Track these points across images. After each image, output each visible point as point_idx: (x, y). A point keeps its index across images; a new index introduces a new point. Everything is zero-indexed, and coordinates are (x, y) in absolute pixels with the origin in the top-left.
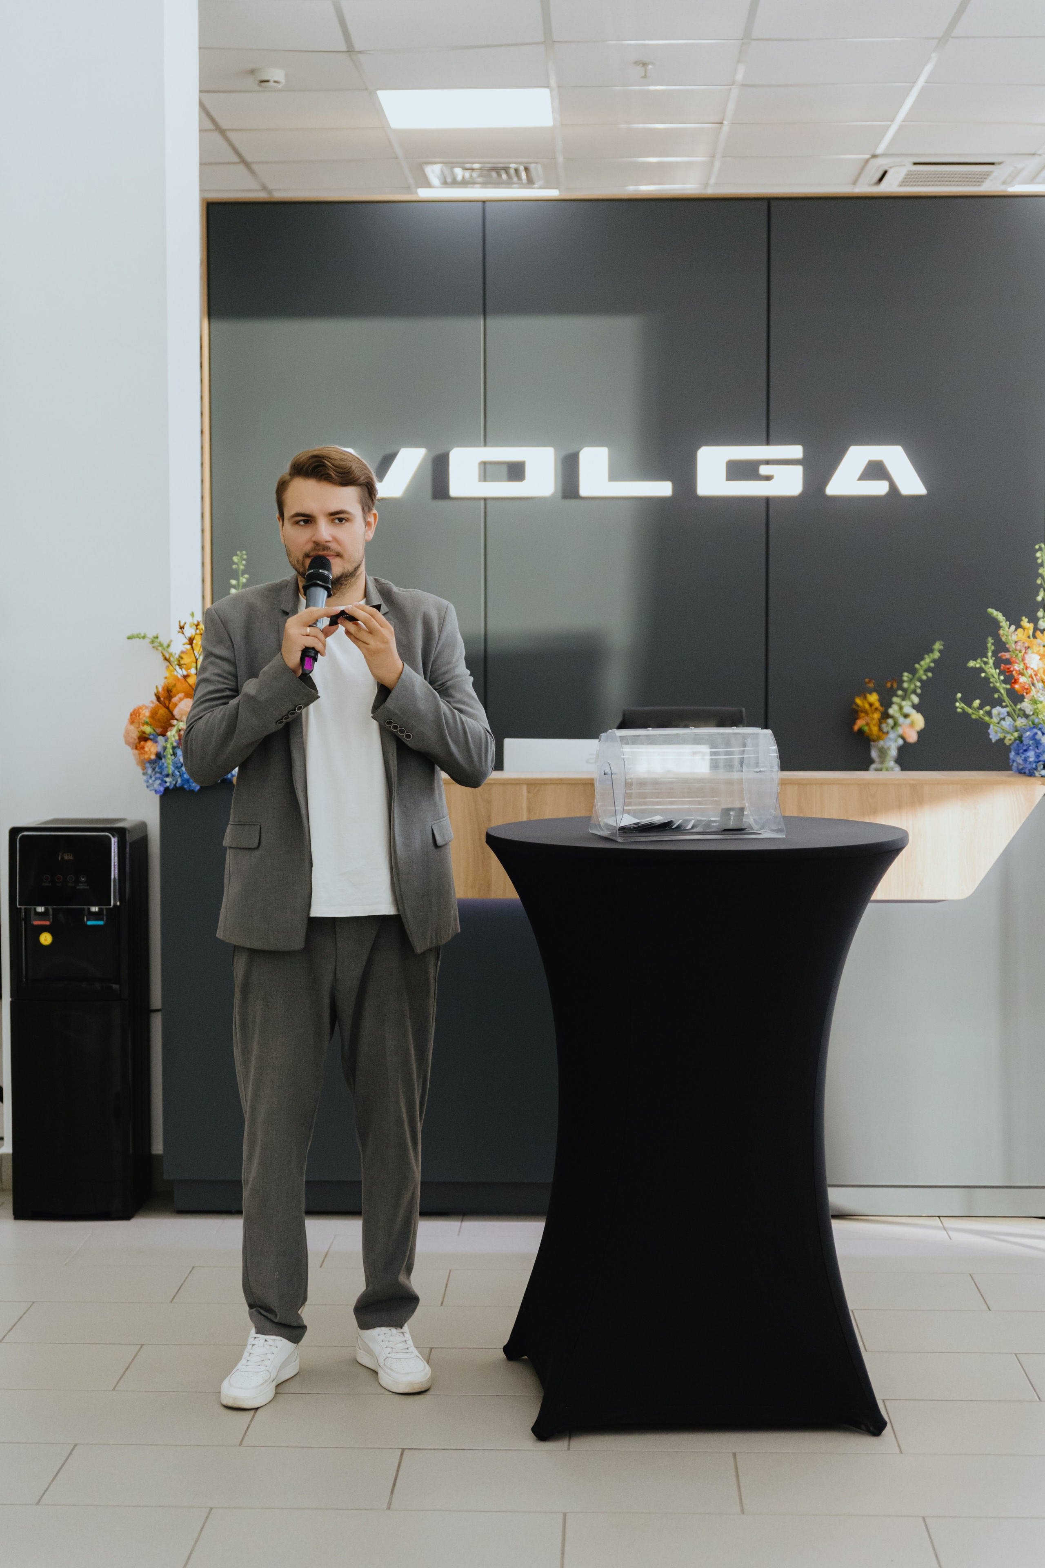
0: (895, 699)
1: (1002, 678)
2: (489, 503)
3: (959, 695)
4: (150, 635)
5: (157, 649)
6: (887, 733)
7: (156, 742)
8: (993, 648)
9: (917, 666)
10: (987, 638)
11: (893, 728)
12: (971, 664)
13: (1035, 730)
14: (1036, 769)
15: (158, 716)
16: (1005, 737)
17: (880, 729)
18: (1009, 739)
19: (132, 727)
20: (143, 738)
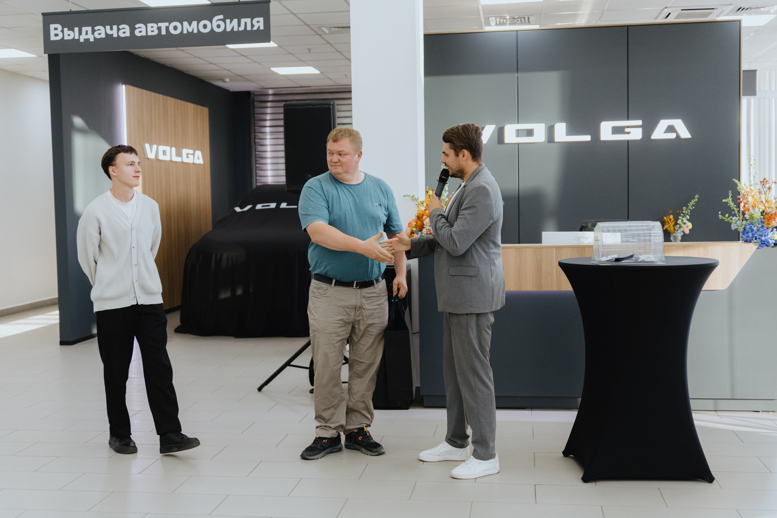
0: (680, 217)
1: (735, 206)
2: (519, 145)
3: (720, 212)
4: (411, 195)
5: (414, 200)
6: (677, 230)
7: (418, 234)
8: (731, 195)
9: (688, 204)
10: (729, 191)
11: (679, 228)
12: (724, 201)
13: (751, 225)
14: (752, 240)
15: (418, 224)
16: (738, 228)
17: (674, 229)
18: (741, 229)
19: (409, 228)
20: (412, 233)
